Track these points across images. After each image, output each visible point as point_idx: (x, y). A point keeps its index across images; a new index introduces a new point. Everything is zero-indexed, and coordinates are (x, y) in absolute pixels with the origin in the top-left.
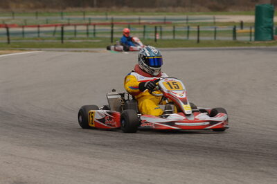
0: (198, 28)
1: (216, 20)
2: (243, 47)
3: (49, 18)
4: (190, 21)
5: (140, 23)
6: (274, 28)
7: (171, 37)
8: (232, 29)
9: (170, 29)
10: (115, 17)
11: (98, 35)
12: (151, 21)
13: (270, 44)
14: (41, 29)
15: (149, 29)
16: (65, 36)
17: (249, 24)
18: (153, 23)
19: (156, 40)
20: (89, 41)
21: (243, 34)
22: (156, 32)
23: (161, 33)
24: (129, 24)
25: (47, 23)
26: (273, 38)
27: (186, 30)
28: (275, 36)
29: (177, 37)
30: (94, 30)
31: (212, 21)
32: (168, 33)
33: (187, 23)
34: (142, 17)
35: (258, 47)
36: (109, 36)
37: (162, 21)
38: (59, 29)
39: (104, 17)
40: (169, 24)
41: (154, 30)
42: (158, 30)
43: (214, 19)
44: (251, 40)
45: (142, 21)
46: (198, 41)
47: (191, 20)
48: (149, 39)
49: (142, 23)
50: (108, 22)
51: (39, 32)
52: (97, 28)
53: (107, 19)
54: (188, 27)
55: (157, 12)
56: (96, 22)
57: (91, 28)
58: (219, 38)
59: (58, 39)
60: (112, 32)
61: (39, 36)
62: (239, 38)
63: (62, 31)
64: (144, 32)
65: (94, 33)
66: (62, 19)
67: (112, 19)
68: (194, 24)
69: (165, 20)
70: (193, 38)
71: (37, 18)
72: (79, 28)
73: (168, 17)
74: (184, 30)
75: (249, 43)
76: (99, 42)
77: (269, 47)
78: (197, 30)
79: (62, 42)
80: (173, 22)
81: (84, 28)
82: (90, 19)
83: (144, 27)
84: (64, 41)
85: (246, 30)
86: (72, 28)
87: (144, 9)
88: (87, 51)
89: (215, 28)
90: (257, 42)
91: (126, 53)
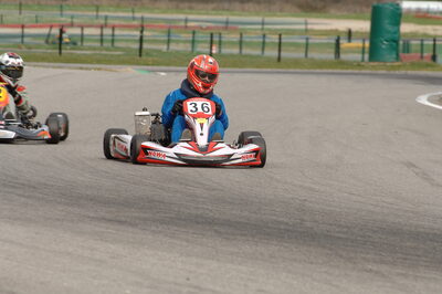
0: (280, 39)
1: (309, 27)
2: (350, 71)
3: (40, 13)
4: (266, 27)
5: (186, 27)
6: (401, 43)
7: (236, 51)
8: (333, 41)
9: (235, 37)
10: (147, 15)
12: (204, 25)
13: (393, 68)
14: (27, 31)
15: (200, 36)
17: (361, 36)
18: (208, 28)
20: (104, 52)
21: (352, 51)
22: (212, 43)
23: (220, 43)
24: (170, 28)
25: (37, 21)
26: (398, 58)
27: (261, 40)
28: (401, 54)
29: (246, 51)
30: (113, 35)
31: (303, 27)
32: (232, 44)
33: (262, 29)
34: (190, 17)
35: (374, 72)
36: (137, 46)
37: (224, 25)
38: (56, 31)
39: (130, 15)
40: (235, 29)
41: (209, 39)
42: (216, 39)
43: (306, 24)
44: (363, 60)
45: (190, 24)
46: (279, 59)
47: (269, 24)
48: (200, 53)
49: (191, 27)
50: (135, 23)
51: (23, 36)
52: (117, 32)
53: (134, 18)
54: (264, 36)
55: (214, 9)
56: (117, 22)
57: (107, 32)
59: (54, 48)
60: (141, 40)
61: (22, 42)
62: (343, 56)
63: (61, 35)
64: (193, 42)
65: (113, 41)
66: (62, 15)
67: (142, 18)
68: (273, 32)
69: (227, 23)
70: (272, 53)
71: (20, 13)
72: (87, 31)
73: (233, 18)
75: (359, 65)
76: (119, 56)
77: (392, 72)
78: (277, 41)
79: (60, 53)
80: (240, 27)
81: (97, 31)
82: (106, 18)
83: (194, 33)
84: (64, 51)
85: (356, 44)
86: (77, 31)
87: (194, 5)
88: (99, 69)
89: (307, 39)
90: (372, 64)
91: (163, 74)
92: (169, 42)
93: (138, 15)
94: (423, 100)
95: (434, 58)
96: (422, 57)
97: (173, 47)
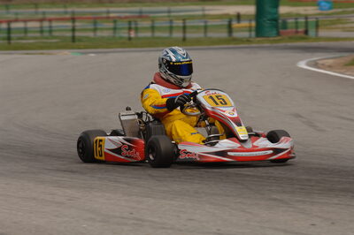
0: (184, 23)
1: (207, 12)
2: (241, 45)
4: (172, 14)
5: (108, 18)
6: (280, 21)
7: (149, 34)
8: (226, 23)
9: (148, 24)
10: (77, 9)
11: (55, 34)
12: (123, 15)
13: (275, 41)
15: (120, 24)
16: (12, 35)
17: (248, 17)
18: (126, 18)
19: (130, 39)
20: (44, 41)
21: (241, 29)
22: (130, 29)
23: (137, 29)
24: (95, 18)
26: (278, 34)
27: (168, 25)
28: (281, 30)
29: (158, 34)
30: (50, 27)
31: (200, 13)
32: (145, 29)
33: (169, 16)
34: (111, 9)
35: (260, 45)
36: (70, 34)
37: (137, 15)
38: (4, 26)
39: (62, 10)
40: (147, 17)
41: (127, 26)
42: (133, 26)
43: (203, 10)
44: (250, 37)
45: (111, 15)
46: (184, 39)
47: (174, 12)
48: (121, 38)
49: (113, 18)
50: (68, 16)
52: (54, 24)
53: (66, 13)
54: (171, 21)
55: (129, 2)
56: (53, 16)
57: (46, 24)
58: (210, 34)
59: (4, 39)
60: (74, 30)
62: (235, 35)
63: (9, 30)
64: (115, 29)
65: (51, 31)
66: (8, 13)
67: (73, 13)
68: (178, 18)
69: (141, 12)
70: (178, 35)
72: (30, 25)
73: (145, 9)
74: (164, 25)
75: (248, 41)
76: (56, 43)
77: (275, 45)
78: (181, 25)
79: (9, 43)
80: (152, 15)
81: (37, 24)
82: (44, 13)
83: (115, 22)
84: (12, 42)
85: (244, 24)
86: (21, 25)
88: (42, 54)
89: (206, 22)
90: (258, 39)
91: (93, 55)
92: (95, 30)
93: (69, 10)
94: (302, 65)
95: (306, 32)
96: (297, 32)
97: (99, 34)
